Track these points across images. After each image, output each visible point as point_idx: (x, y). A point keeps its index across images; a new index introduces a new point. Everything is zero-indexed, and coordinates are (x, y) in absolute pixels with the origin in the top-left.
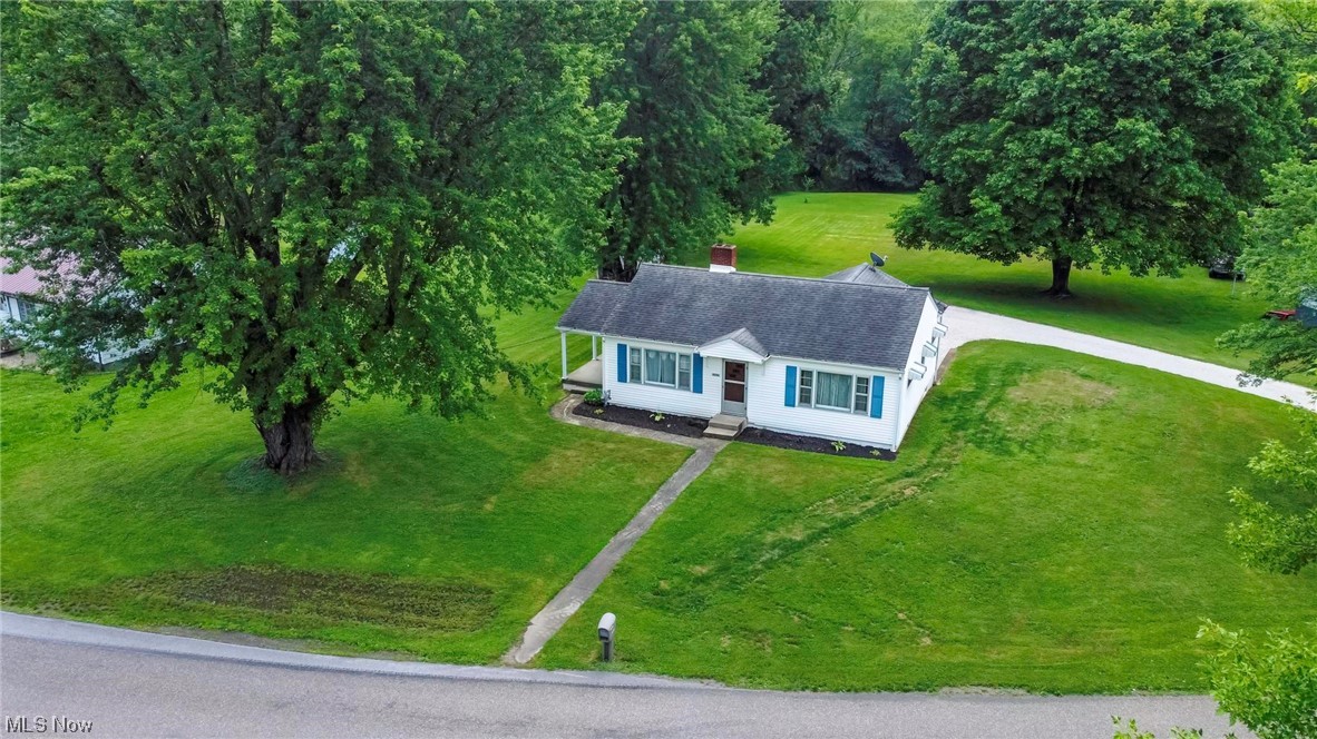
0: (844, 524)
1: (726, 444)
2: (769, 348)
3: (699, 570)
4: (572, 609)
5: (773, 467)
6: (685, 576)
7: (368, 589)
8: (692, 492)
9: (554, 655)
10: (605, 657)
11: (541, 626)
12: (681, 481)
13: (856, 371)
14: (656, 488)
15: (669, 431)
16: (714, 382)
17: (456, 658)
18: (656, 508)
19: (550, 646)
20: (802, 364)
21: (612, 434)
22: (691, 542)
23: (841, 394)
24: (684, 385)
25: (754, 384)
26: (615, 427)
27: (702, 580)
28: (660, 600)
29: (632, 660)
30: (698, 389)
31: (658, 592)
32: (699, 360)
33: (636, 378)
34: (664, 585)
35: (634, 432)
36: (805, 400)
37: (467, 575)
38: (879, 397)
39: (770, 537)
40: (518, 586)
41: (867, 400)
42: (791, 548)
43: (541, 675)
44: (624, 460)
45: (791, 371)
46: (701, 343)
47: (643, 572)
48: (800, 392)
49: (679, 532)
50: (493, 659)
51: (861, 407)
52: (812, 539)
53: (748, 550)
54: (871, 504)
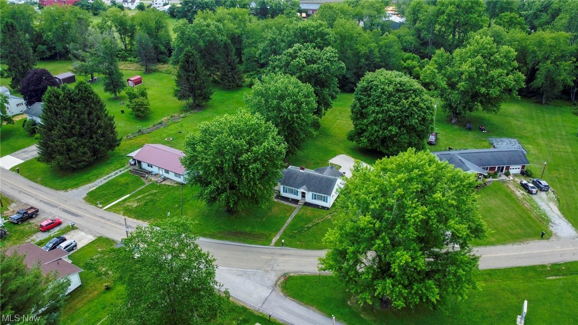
0: (317, 224)
1: (301, 206)
2: (309, 190)
3: (295, 232)
4: (278, 238)
5: (309, 211)
6: (293, 233)
7: (249, 234)
8: (295, 217)
9: (276, 244)
10: (283, 245)
11: (274, 240)
12: (294, 214)
13: (323, 195)
14: (289, 216)
15: (292, 203)
16: (300, 195)
17: (264, 245)
18: (289, 220)
19: (276, 243)
20: (314, 193)
21: (282, 204)
22: (294, 227)
23: (320, 198)
24: (295, 194)
25: (306, 196)
26: (283, 202)
27: (296, 233)
28: (290, 237)
29: (286, 245)
30: (297, 195)
31: (289, 235)
32: (297, 191)
33: (286, 192)
34: (290, 234)
35: (286, 203)
36: (315, 199)
37: (263, 232)
38: (327, 200)
39: (306, 226)
40: (270, 234)
41: (325, 200)
42: (309, 228)
43: (275, 247)
44: (284, 210)
45: (313, 194)
46: (298, 188)
47: (287, 232)
48: (314, 197)
49: (293, 225)
50: (268, 245)
51: (324, 201)
52: (312, 226)
53: (302, 227)
54: (323, 220)
